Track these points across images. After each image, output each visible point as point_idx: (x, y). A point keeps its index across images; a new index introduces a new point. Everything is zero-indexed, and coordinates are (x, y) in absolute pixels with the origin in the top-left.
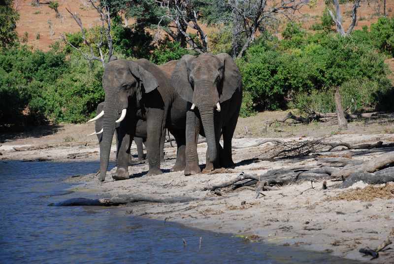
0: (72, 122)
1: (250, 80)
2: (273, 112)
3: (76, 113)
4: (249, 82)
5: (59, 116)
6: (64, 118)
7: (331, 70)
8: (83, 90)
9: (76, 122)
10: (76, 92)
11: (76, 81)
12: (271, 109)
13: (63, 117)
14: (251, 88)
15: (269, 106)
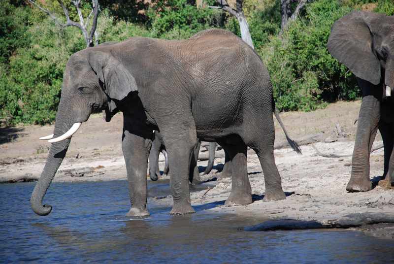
0: (37, 123)
1: (314, 54)
2: (351, 102)
3: (43, 109)
4: (313, 57)
5: (16, 114)
6: (24, 117)
8: (53, 73)
9: (43, 123)
10: (41, 76)
11: (40, 59)
12: (347, 98)
13: (21, 116)
14: (317, 66)
15: (344, 94)
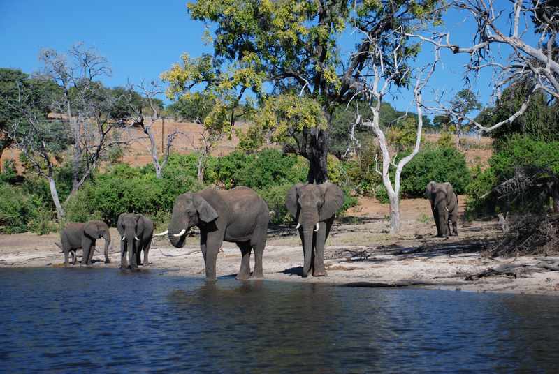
7: (167, 195)
